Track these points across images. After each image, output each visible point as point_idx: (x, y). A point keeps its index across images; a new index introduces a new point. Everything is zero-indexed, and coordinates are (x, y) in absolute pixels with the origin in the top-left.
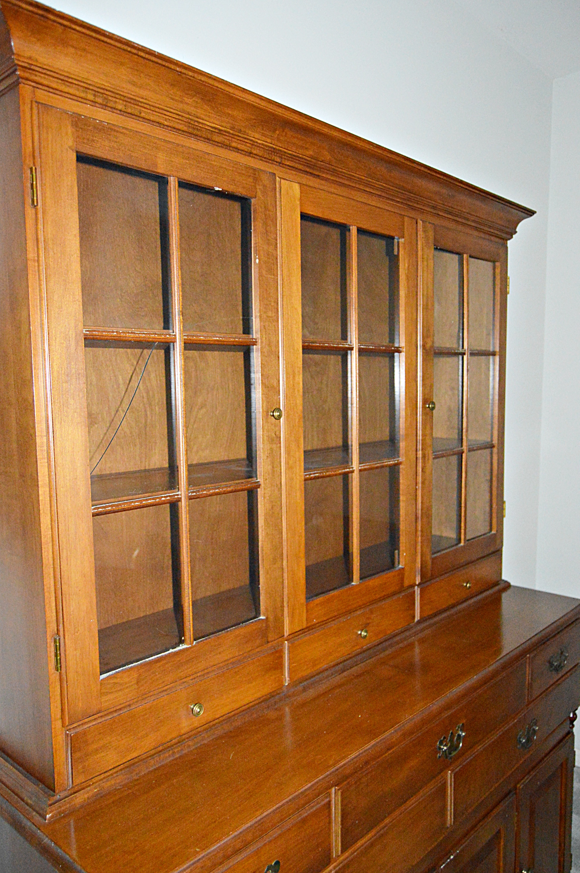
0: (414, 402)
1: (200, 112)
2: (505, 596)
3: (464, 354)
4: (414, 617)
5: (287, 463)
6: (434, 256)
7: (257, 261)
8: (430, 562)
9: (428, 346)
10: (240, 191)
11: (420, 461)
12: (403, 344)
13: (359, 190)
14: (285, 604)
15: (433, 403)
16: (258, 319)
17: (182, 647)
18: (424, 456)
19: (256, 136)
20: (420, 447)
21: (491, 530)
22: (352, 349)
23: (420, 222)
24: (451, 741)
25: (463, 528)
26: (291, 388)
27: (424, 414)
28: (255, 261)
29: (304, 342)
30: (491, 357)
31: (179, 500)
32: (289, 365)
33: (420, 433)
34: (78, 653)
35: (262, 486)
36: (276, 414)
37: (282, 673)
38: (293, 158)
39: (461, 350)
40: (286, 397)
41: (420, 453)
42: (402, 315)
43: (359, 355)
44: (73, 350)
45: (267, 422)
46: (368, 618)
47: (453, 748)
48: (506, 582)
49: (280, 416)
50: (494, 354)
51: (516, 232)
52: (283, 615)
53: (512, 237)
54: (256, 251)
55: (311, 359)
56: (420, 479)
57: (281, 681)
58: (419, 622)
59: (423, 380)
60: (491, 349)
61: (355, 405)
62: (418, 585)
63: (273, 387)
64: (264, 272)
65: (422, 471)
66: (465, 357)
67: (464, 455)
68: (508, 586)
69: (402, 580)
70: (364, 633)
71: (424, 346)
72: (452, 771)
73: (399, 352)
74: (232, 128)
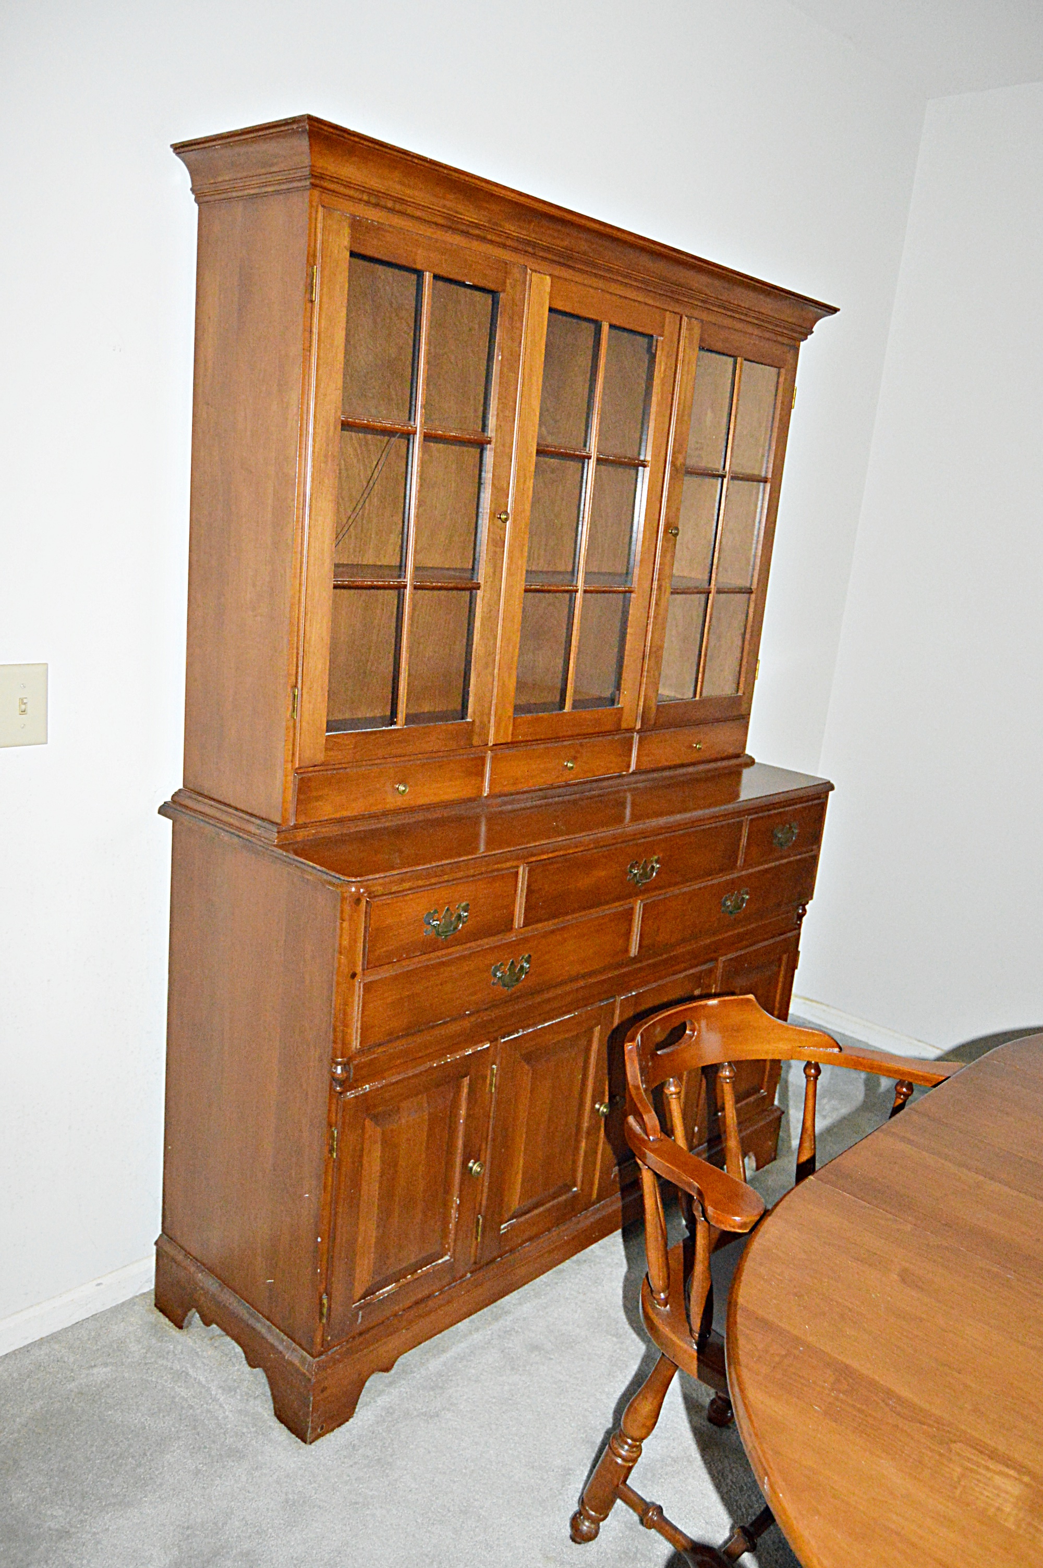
0: (655, 525)
1: (460, 208)
2: (746, 772)
3: (725, 476)
4: (629, 766)
5: (509, 569)
6: (698, 359)
7: (500, 358)
8: (654, 710)
9: (678, 463)
10: (491, 286)
11: (655, 592)
12: (649, 458)
13: (616, 281)
14: (493, 713)
15: (677, 529)
16: (495, 418)
17: (393, 727)
18: (660, 587)
19: (511, 228)
20: (656, 576)
21: (737, 691)
22: (589, 458)
23: (685, 319)
24: (644, 868)
25: (700, 680)
26: (520, 492)
27: (665, 539)
28: (498, 357)
29: (538, 444)
30: (762, 484)
31: (405, 587)
32: (520, 467)
33: (658, 560)
34: (311, 706)
35: (482, 587)
36: (503, 517)
37: (482, 781)
38: (548, 249)
39: (721, 473)
40: (515, 501)
41: (655, 583)
42: (652, 424)
43: (597, 464)
44: (331, 433)
45: (494, 524)
46: (578, 752)
47: (645, 875)
48: (750, 757)
49: (506, 519)
50: (765, 481)
51: (812, 332)
52: (489, 722)
53: (806, 338)
54: (499, 348)
55: (546, 463)
56: (652, 614)
57: (480, 789)
58: (633, 773)
59: (668, 501)
60: (763, 474)
61: (586, 519)
62: (638, 732)
63: (502, 489)
64: (505, 370)
65: (656, 604)
66: (725, 480)
67: (711, 596)
68: (751, 762)
69: (620, 719)
70: (570, 765)
71: (673, 464)
72: (642, 901)
73: (645, 466)
74: (489, 222)
